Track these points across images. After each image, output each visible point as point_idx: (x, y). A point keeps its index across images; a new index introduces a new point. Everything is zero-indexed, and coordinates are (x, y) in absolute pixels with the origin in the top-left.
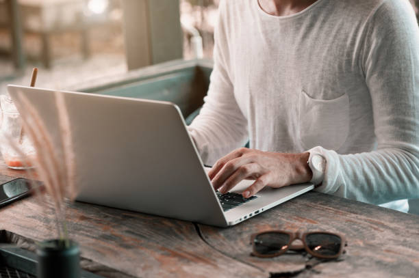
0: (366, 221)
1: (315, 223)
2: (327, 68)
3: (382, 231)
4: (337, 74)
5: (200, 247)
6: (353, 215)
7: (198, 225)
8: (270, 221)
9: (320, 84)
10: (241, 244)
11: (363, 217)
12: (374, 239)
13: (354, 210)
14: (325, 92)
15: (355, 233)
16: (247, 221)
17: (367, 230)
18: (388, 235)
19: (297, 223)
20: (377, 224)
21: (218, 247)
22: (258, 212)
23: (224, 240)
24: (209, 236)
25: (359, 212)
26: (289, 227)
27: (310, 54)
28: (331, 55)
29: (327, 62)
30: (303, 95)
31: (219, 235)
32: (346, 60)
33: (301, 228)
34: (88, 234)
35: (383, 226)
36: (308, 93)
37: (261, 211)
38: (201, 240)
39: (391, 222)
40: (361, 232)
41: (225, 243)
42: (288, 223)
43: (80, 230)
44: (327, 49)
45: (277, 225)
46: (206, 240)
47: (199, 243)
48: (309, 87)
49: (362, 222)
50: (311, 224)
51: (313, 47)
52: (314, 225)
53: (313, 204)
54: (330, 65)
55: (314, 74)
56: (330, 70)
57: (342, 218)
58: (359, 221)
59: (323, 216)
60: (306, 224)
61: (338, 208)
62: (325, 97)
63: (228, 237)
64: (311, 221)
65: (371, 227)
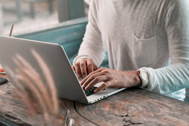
0: (157, 103)
1: (132, 103)
2: (146, 23)
3: (164, 108)
4: (151, 26)
5: (73, 114)
6: (151, 99)
7: (75, 103)
8: (110, 102)
9: (143, 31)
10: (94, 113)
11: (156, 101)
12: (159, 112)
13: (152, 97)
14: (145, 35)
15: (150, 109)
16: (99, 101)
17: (157, 108)
18: (167, 110)
19: (123, 103)
20: (162, 104)
21: (82, 115)
22: (105, 97)
23: (86, 111)
24: (79, 109)
25: (154, 98)
26: (119, 105)
27: (138, 17)
28: (148, 17)
29: (146, 20)
30: (134, 37)
31: (84, 108)
32: (155, 19)
33: (125, 106)
34: (22, 106)
35: (165, 105)
36: (137, 35)
37: (106, 96)
38: (75, 111)
39: (169, 104)
40: (153, 109)
41: (86, 113)
42: (119, 103)
43: (18, 103)
44: (146, 13)
45: (114, 103)
46: (78, 111)
47: (74, 112)
48: (137, 33)
49: (155, 103)
50: (130, 103)
51: (139, 13)
52: (131, 104)
53: (133, 93)
54: (147, 22)
55: (139, 26)
56: (147, 24)
57: (145, 101)
58: (153, 103)
59: (136, 99)
60: (128, 103)
61: (144, 96)
62: (145, 38)
63: (88, 109)
64: (130, 102)
65: (159, 106)
